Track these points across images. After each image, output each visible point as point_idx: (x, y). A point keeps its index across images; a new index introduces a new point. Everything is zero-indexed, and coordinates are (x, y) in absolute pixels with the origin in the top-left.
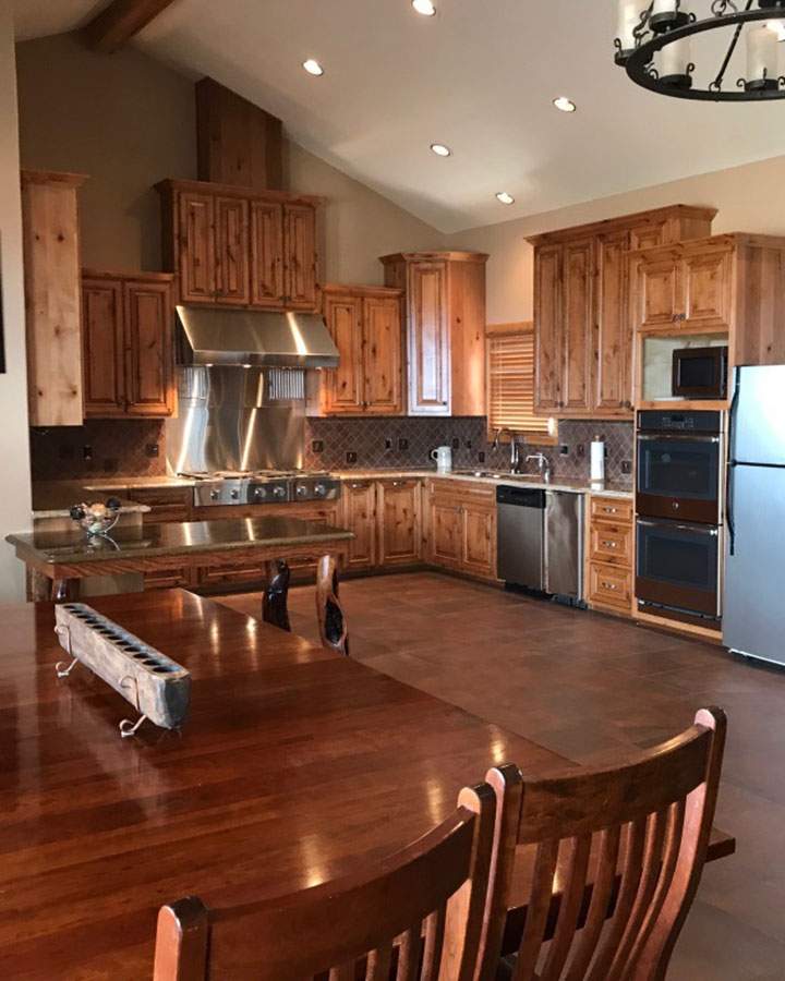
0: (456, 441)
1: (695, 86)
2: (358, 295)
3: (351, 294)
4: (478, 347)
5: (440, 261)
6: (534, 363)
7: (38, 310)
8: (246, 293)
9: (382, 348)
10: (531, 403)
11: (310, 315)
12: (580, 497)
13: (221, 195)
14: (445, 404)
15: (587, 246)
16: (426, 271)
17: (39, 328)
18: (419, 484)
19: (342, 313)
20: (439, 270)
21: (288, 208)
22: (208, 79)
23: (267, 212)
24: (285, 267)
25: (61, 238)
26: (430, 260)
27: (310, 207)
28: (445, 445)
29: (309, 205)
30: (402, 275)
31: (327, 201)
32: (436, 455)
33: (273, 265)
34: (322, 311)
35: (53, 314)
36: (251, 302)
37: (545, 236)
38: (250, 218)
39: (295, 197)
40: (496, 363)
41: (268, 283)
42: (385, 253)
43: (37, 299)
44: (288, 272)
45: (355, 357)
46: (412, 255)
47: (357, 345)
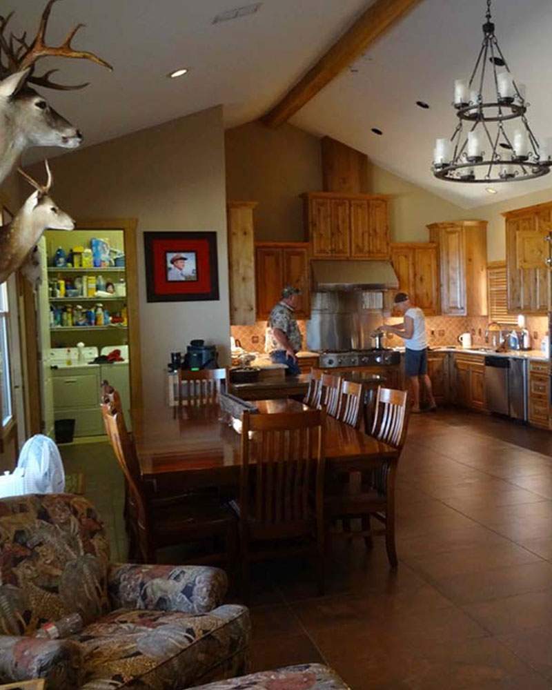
0: (473, 330)
1: (476, 179)
2: (412, 248)
3: (408, 247)
4: (483, 274)
5: (458, 226)
6: (507, 285)
7: (235, 268)
8: (348, 250)
9: (426, 278)
10: (505, 307)
11: (384, 261)
12: (524, 361)
13: (335, 199)
14: (462, 308)
15: (530, 219)
16: (452, 232)
17: (235, 279)
18: (447, 356)
19: (403, 258)
20: (459, 232)
21: (371, 202)
22: (326, 138)
23: (360, 206)
24: (369, 235)
25: (245, 233)
26: (452, 227)
27: (385, 201)
28: (468, 332)
29: (383, 200)
30: (438, 234)
31: (394, 196)
32: (462, 338)
33: (363, 234)
34: (391, 258)
35: (241, 271)
36: (351, 256)
37: (510, 213)
38: (350, 208)
39: (375, 196)
40: (493, 284)
41: (360, 245)
42: (429, 224)
43: (234, 263)
44: (371, 238)
45: (411, 283)
46: (442, 224)
47: (411, 276)
